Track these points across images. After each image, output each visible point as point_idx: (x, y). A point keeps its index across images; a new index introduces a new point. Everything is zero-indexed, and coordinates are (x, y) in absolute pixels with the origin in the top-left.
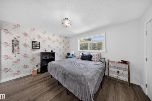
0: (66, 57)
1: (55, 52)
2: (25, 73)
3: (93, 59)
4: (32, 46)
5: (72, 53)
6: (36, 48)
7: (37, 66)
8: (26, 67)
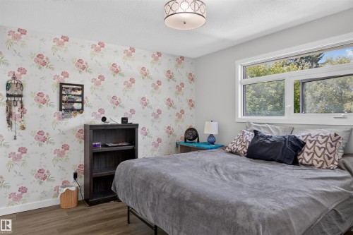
0: (181, 146)
1: (137, 125)
2: (41, 198)
3: (305, 157)
4: (61, 101)
5: (207, 130)
6: (73, 109)
7: (75, 176)
8: (42, 175)
